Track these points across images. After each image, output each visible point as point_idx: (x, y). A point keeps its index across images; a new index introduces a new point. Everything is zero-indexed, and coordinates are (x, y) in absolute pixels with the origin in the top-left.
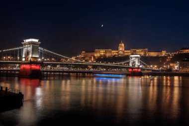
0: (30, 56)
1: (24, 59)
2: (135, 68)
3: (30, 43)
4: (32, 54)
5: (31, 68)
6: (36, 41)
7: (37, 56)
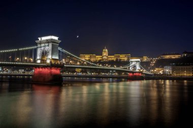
0: (50, 57)
1: (39, 61)
2: (136, 72)
3: (48, 42)
4: (52, 54)
5: (51, 72)
6: (56, 38)
7: (57, 58)
